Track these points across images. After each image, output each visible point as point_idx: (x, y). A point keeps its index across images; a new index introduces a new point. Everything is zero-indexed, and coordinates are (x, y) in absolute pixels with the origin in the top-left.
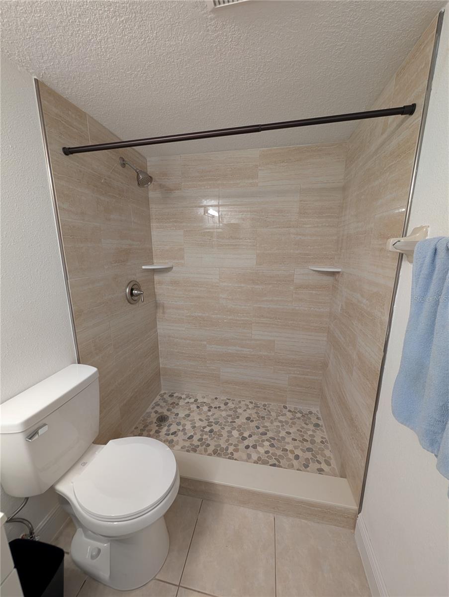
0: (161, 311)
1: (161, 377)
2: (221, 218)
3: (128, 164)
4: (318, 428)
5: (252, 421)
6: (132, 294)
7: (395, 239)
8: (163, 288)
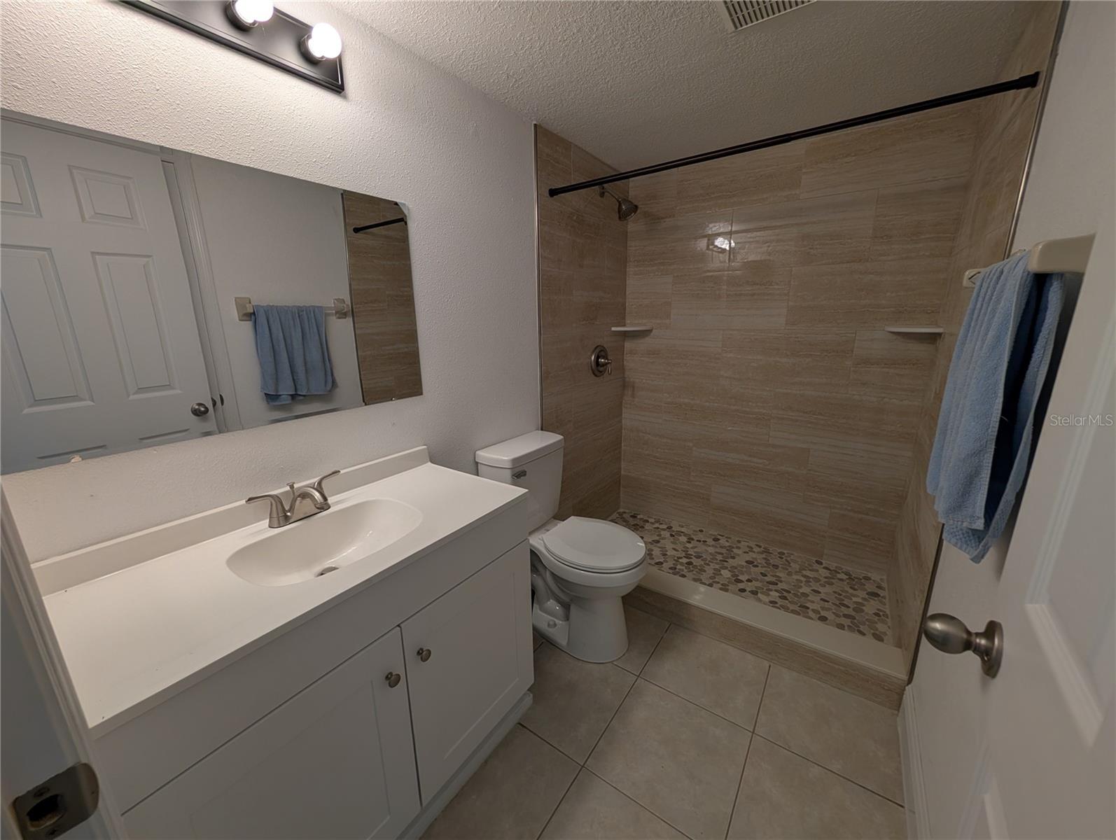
0: (630, 393)
1: (621, 489)
2: (733, 253)
3: (608, 192)
4: (876, 599)
5: (757, 566)
6: (597, 364)
7: (971, 270)
8: (635, 361)
